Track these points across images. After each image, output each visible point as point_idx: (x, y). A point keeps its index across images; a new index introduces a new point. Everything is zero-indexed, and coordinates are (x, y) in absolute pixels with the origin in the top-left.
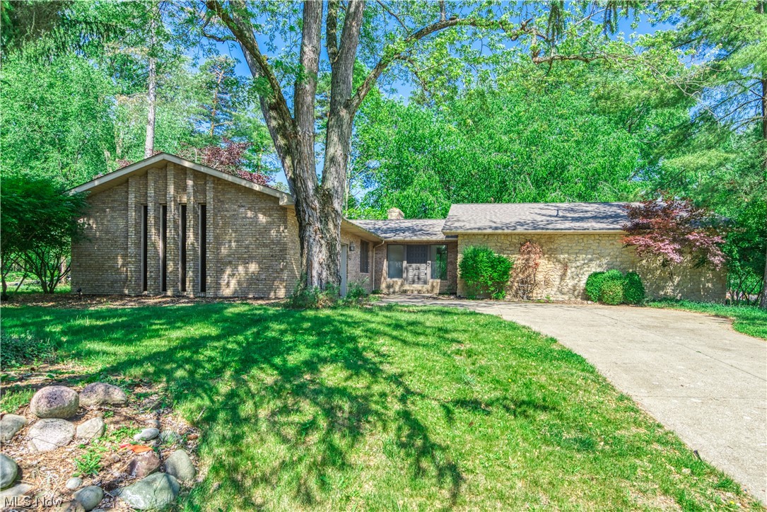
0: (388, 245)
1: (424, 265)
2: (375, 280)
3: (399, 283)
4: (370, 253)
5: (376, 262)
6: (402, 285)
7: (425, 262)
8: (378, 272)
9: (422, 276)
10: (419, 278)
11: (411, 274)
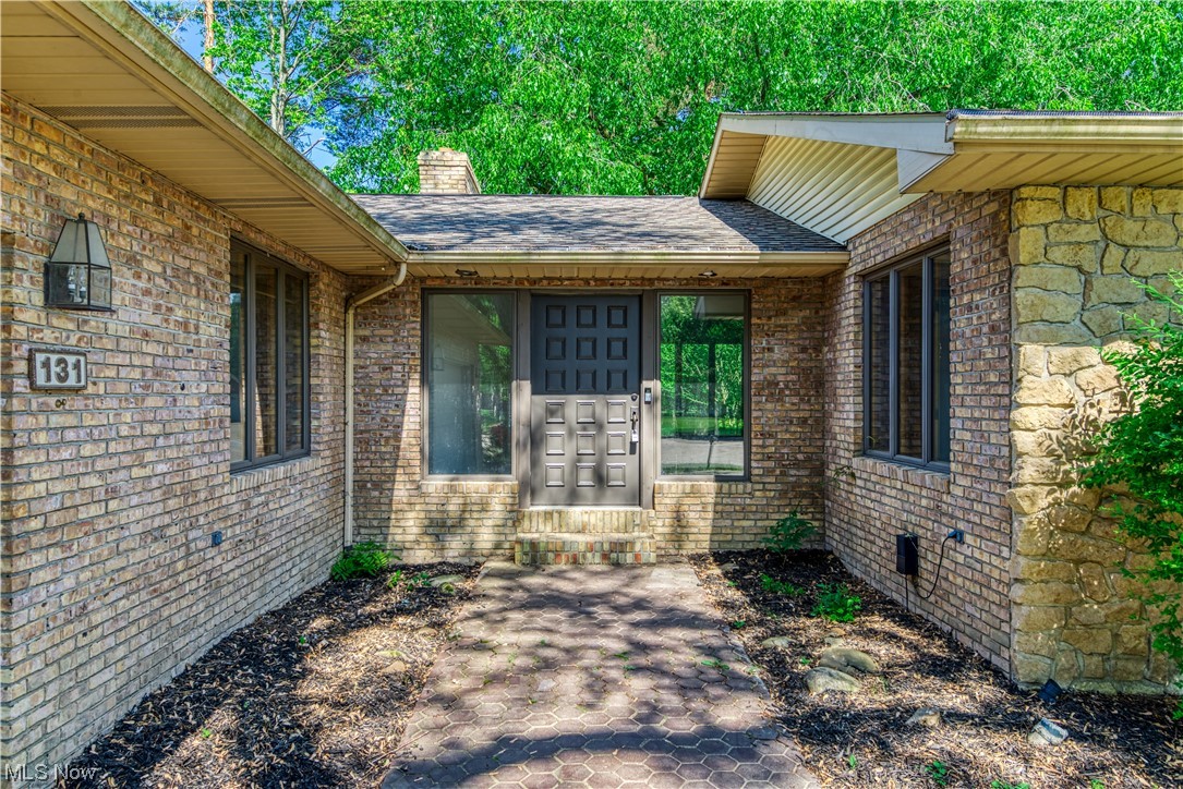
0: (426, 293)
1: (626, 399)
2: (360, 486)
3: (497, 506)
4: (324, 340)
5: (364, 388)
6: (515, 516)
7: (629, 384)
8: (377, 441)
9: (621, 467)
10: (600, 479)
11: (559, 453)
